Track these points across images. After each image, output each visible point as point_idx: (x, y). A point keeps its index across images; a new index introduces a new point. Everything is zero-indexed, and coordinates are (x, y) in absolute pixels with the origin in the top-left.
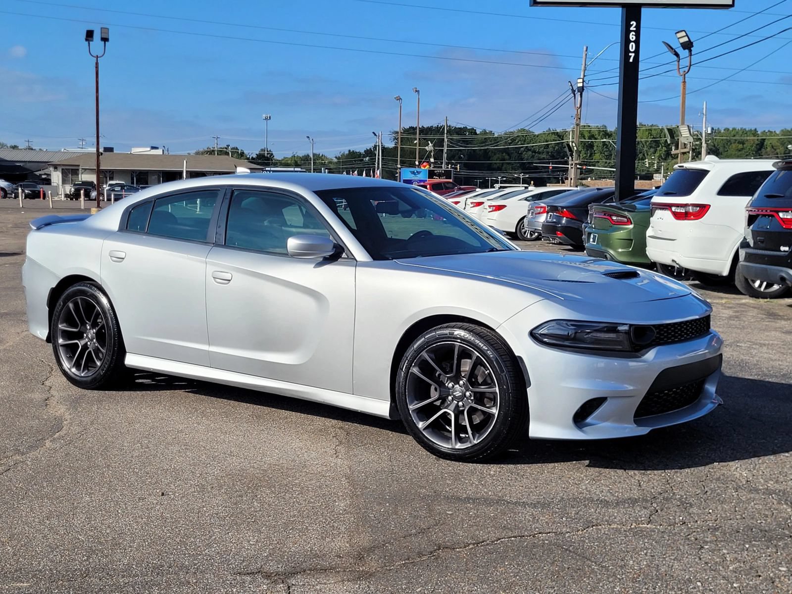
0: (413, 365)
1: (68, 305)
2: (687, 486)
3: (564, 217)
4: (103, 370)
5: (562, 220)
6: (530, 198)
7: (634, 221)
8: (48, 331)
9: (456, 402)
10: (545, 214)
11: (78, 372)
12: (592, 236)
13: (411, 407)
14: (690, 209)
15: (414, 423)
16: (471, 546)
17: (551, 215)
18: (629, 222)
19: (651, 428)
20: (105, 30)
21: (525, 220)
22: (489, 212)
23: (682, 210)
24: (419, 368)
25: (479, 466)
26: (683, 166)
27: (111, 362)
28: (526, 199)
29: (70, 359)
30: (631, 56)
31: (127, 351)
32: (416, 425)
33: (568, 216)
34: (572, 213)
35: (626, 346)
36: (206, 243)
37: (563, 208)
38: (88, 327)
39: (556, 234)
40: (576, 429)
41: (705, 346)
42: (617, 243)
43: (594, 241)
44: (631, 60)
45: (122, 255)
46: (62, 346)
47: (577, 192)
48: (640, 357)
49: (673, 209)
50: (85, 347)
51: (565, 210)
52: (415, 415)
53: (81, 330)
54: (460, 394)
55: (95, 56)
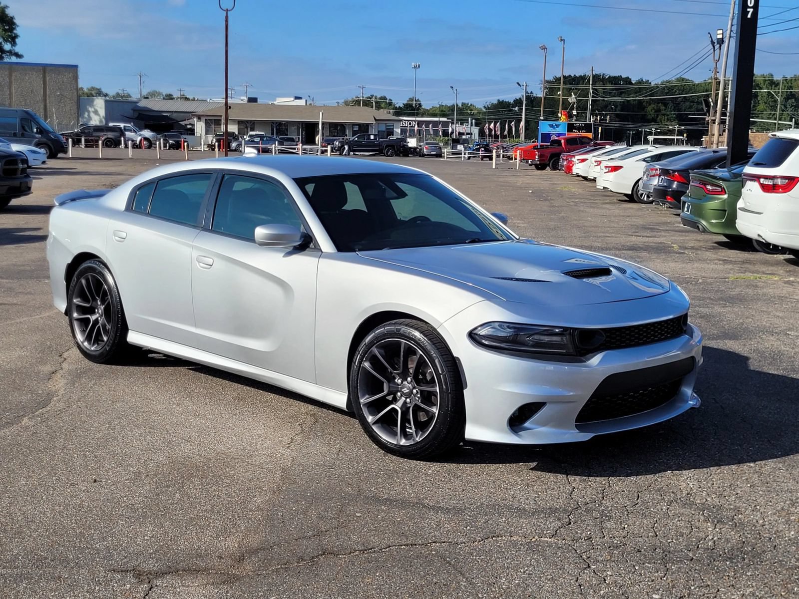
0: (364, 359)
1: (81, 281)
2: (619, 497)
3: (675, 181)
4: (108, 346)
5: (673, 184)
6: (649, 159)
7: (728, 191)
8: (66, 305)
9: (404, 399)
10: (658, 177)
11: (89, 346)
12: (686, 205)
13: (362, 401)
14: (779, 182)
15: (365, 417)
16: (357, 553)
17: (662, 178)
18: (723, 192)
19: (595, 435)
21: (640, 182)
22: (605, 173)
23: (770, 182)
24: (371, 363)
25: (421, 464)
26: (775, 135)
27: (115, 339)
28: (644, 160)
29: (83, 331)
30: (749, 12)
31: (129, 328)
32: (366, 419)
33: (680, 181)
34: (683, 177)
35: (572, 351)
36: (195, 227)
37: (674, 171)
38: (99, 303)
39: (666, 199)
40: (510, 432)
41: (677, 349)
42: (709, 213)
43: (688, 211)
44: (749, 16)
45: (124, 235)
46: (77, 320)
47: (697, 154)
48: (585, 362)
49: (762, 180)
50: (96, 321)
51: (676, 173)
52: (366, 409)
53: (93, 305)
54: (408, 391)
55: (225, 9)
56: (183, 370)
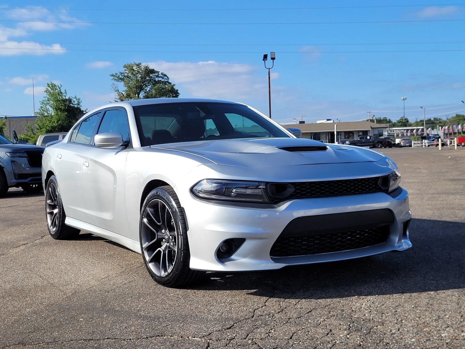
0: (143, 216)
1: (49, 189)
9: (166, 243)
11: (53, 229)
13: (143, 246)
15: (146, 258)
19: (287, 265)
20: (273, 53)
29: (51, 219)
31: (66, 215)
35: (266, 200)
40: (218, 262)
46: (49, 213)
48: (276, 208)
52: (146, 253)
55: (268, 68)
56: (100, 241)
